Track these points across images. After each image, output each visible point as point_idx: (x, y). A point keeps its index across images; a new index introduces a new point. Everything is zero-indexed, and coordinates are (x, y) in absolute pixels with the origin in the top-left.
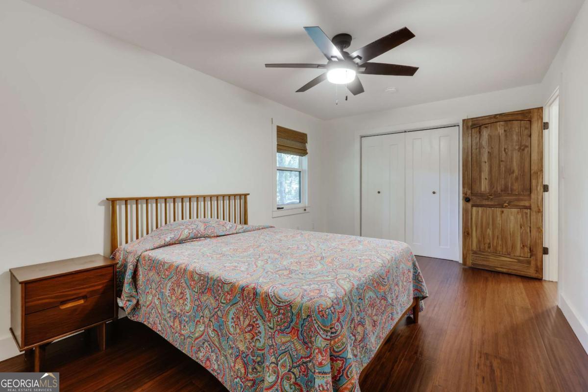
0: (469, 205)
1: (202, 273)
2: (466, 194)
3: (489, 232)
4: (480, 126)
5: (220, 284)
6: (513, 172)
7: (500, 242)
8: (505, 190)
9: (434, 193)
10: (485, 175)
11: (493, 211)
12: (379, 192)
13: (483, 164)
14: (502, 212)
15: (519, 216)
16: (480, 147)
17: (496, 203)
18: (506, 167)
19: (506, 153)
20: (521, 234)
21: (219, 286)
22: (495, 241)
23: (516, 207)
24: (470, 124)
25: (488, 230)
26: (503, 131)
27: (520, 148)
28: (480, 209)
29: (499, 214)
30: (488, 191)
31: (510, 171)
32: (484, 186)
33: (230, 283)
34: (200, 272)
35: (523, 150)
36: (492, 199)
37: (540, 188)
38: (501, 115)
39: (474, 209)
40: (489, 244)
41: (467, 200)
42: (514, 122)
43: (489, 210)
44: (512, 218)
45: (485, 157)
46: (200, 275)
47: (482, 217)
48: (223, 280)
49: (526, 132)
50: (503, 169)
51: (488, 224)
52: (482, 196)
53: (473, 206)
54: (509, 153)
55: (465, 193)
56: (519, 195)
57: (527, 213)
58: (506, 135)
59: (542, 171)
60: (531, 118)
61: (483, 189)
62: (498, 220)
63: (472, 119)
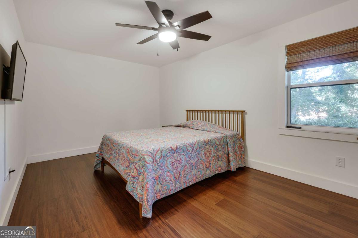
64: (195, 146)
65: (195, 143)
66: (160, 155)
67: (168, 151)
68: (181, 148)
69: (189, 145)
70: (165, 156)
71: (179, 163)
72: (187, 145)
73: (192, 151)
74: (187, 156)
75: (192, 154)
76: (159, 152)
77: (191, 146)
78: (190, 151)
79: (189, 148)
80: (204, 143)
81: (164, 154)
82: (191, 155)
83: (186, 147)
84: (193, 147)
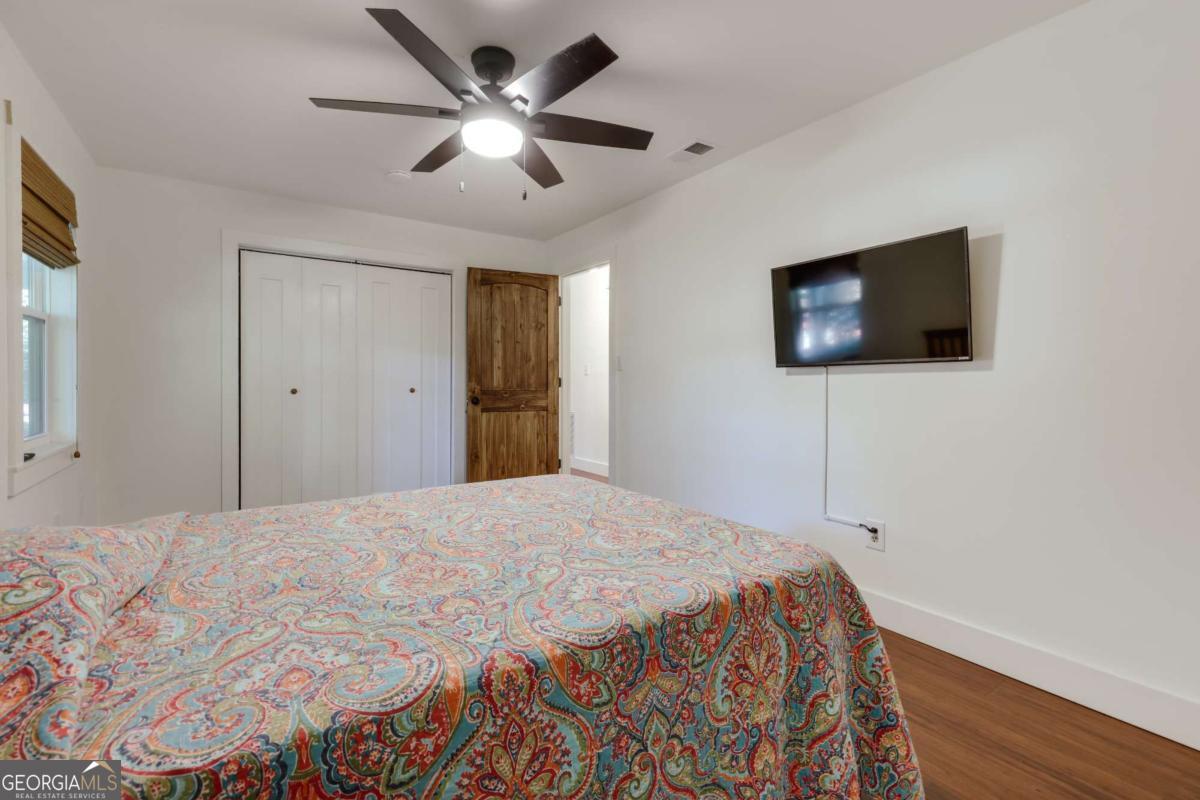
0: (478, 409)
1: (610, 637)
2: (474, 392)
3: (503, 449)
4: (492, 284)
5: (683, 626)
6: (530, 360)
7: (516, 463)
8: (521, 384)
9: (412, 391)
10: (498, 362)
11: (507, 416)
12: (294, 392)
13: (496, 344)
14: (518, 417)
15: (536, 421)
16: (491, 318)
17: (512, 405)
18: (522, 351)
19: (523, 332)
20: (538, 446)
21: (679, 632)
22: (510, 463)
23: (535, 408)
24: (479, 277)
25: (502, 447)
26: (519, 299)
27: (536, 326)
28: (492, 414)
29: (514, 420)
30: (502, 386)
31: (526, 358)
32: (497, 380)
33: (706, 608)
34: (596, 638)
35: (540, 329)
36: (507, 399)
37: (556, 382)
38: (516, 273)
39: (485, 414)
40: (503, 467)
41: (474, 400)
42: (531, 288)
43: (503, 415)
44: (529, 425)
45: (498, 334)
46: (606, 645)
47: (495, 427)
48: (684, 612)
49: (543, 305)
50: (519, 354)
51: (502, 439)
52: (495, 395)
53: (483, 410)
54: (526, 332)
55: (470, 390)
56: (536, 391)
57: (543, 417)
58: (522, 306)
59: (558, 360)
60: (548, 287)
61: (495, 384)
62: (514, 430)
63: (482, 269)
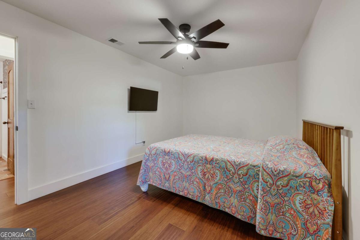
64: (189, 157)
65: (191, 155)
66: (155, 152)
67: (161, 151)
68: (173, 153)
69: (182, 153)
70: (158, 154)
71: (169, 166)
72: (180, 153)
73: (184, 162)
74: (178, 164)
75: (184, 164)
76: (155, 149)
77: (184, 156)
78: (181, 160)
79: (181, 157)
80: (204, 160)
81: (158, 152)
82: (182, 164)
83: (179, 154)
84: (186, 158)
